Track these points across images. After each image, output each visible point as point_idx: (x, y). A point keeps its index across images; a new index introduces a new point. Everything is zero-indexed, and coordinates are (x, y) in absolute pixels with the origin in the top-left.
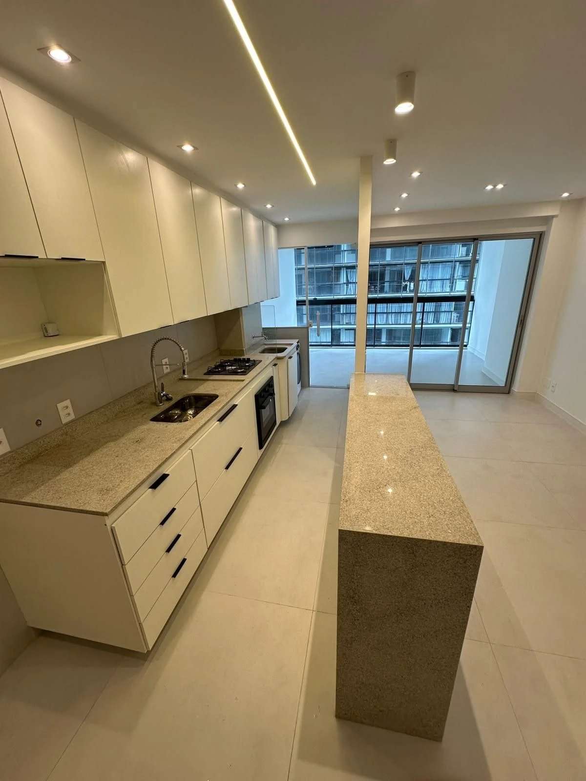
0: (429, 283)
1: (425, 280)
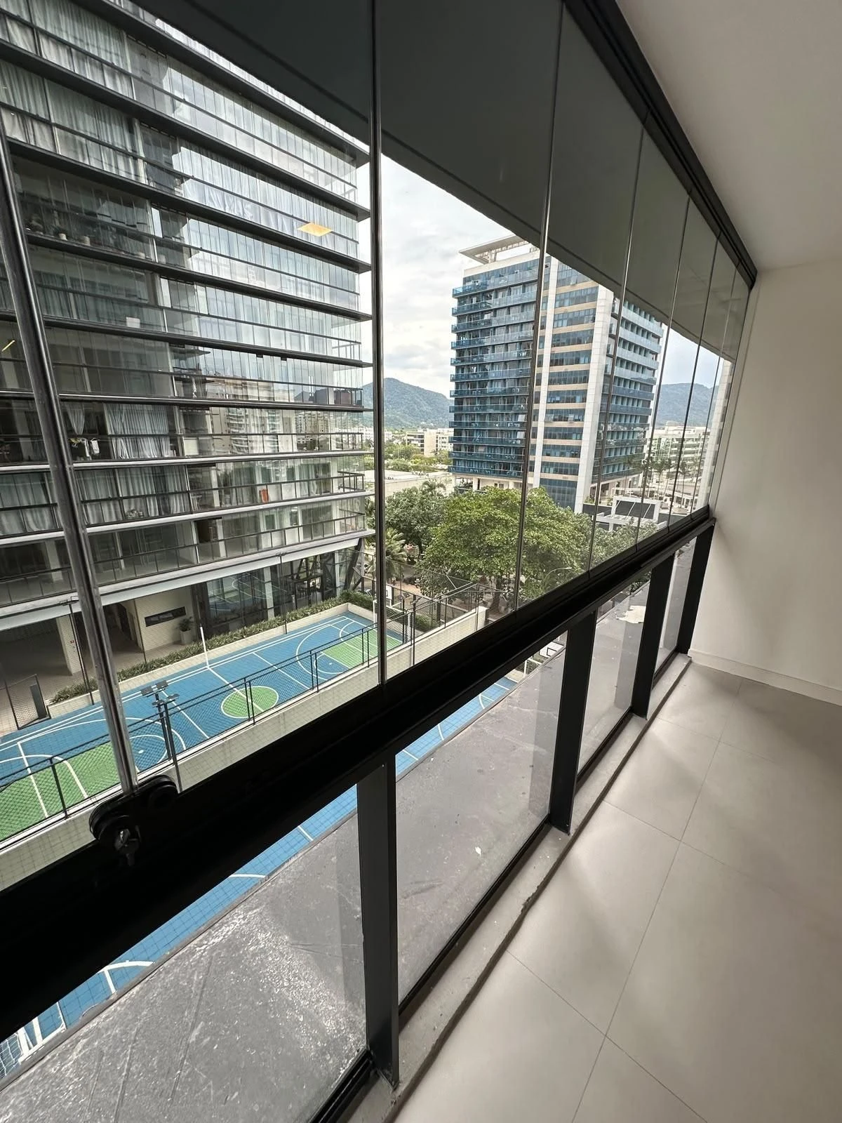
0: (130, 442)
1: (121, 436)
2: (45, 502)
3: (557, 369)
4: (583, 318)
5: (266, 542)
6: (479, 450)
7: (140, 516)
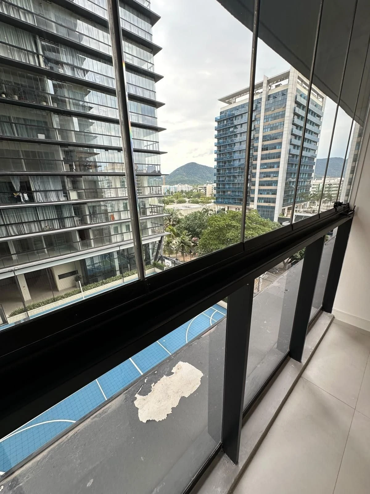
0: (43, 194)
1: (38, 191)
2: (3, 223)
3: (265, 152)
4: (278, 126)
5: (114, 239)
6: (228, 193)
7: (50, 229)
